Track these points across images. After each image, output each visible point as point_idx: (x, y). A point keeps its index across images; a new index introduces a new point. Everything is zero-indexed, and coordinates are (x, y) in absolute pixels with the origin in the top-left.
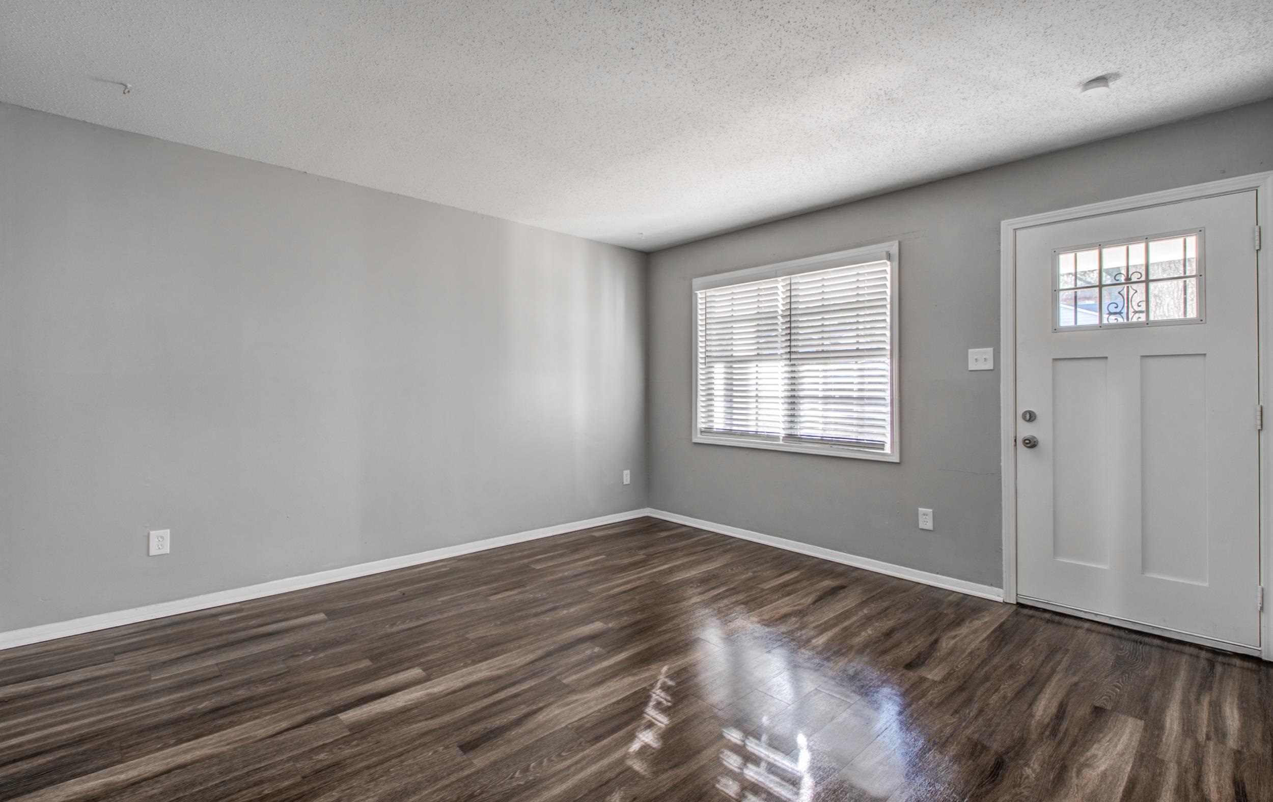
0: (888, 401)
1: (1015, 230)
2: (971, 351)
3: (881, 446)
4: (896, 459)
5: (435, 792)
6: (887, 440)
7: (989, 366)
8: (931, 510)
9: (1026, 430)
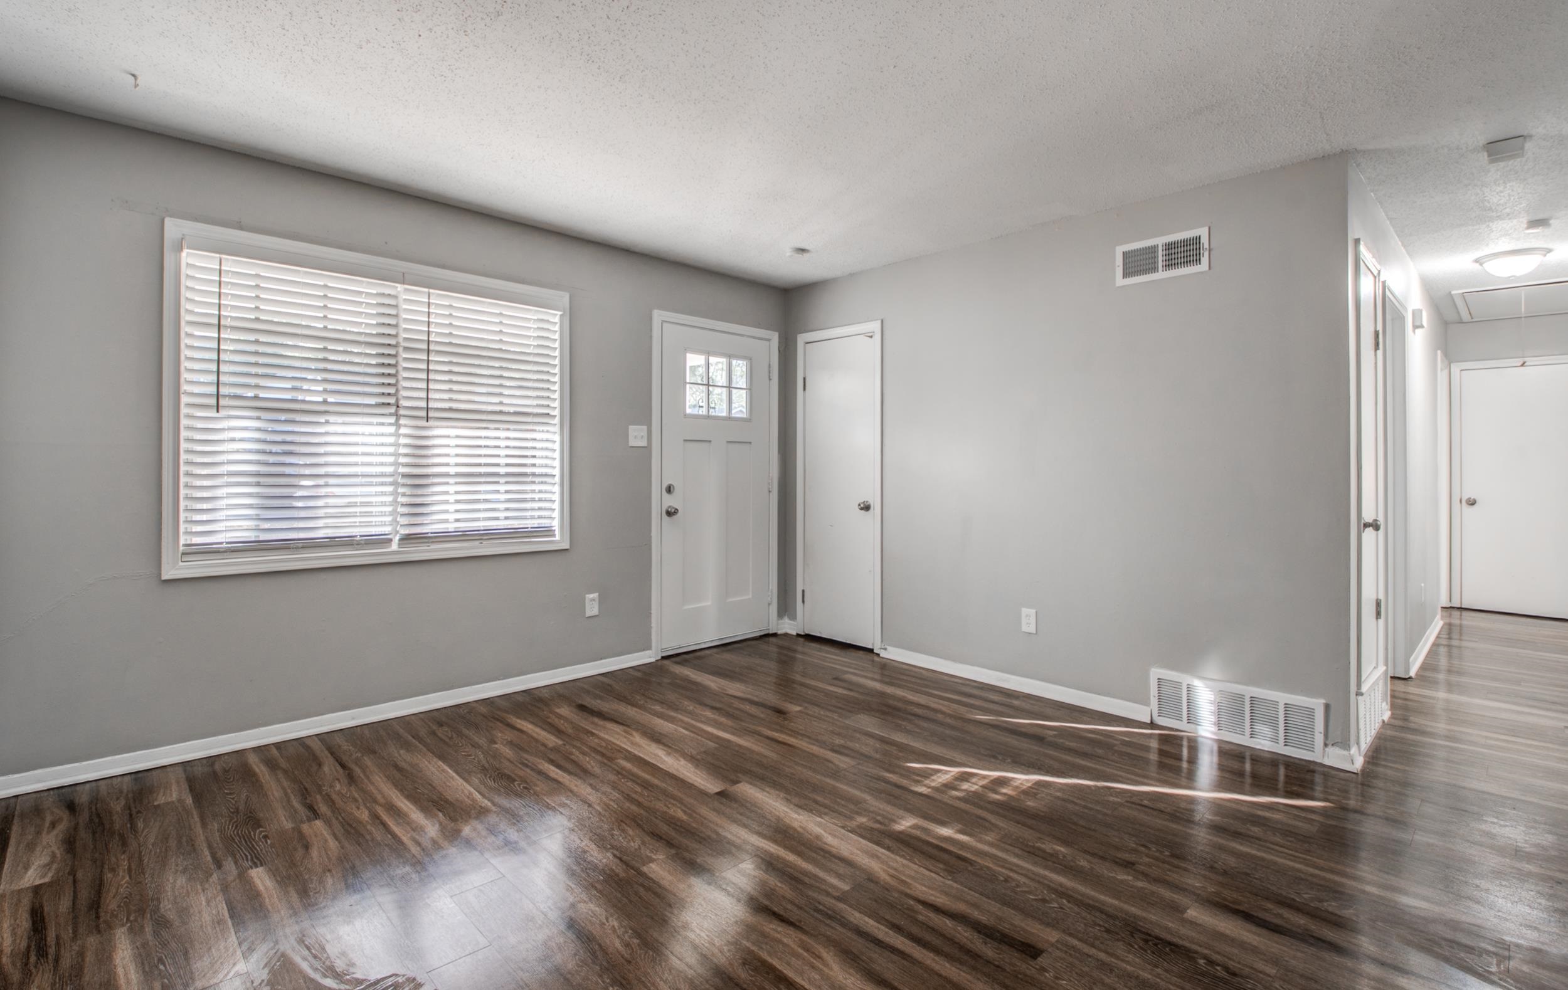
0: (557, 479)
1: (663, 322)
2: (631, 427)
3: (548, 531)
4: (566, 545)
5: (1123, 961)
6: (556, 524)
7: (644, 443)
8: (597, 594)
9: (669, 501)
